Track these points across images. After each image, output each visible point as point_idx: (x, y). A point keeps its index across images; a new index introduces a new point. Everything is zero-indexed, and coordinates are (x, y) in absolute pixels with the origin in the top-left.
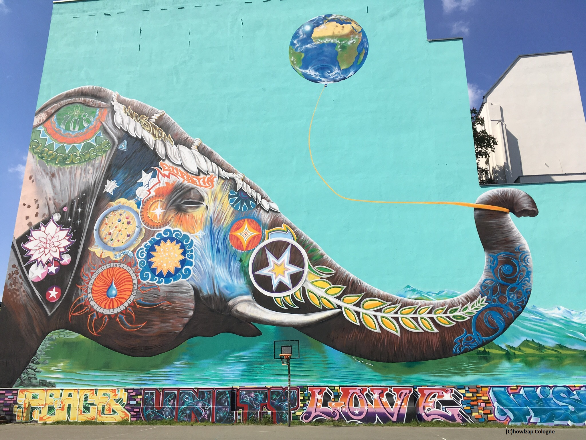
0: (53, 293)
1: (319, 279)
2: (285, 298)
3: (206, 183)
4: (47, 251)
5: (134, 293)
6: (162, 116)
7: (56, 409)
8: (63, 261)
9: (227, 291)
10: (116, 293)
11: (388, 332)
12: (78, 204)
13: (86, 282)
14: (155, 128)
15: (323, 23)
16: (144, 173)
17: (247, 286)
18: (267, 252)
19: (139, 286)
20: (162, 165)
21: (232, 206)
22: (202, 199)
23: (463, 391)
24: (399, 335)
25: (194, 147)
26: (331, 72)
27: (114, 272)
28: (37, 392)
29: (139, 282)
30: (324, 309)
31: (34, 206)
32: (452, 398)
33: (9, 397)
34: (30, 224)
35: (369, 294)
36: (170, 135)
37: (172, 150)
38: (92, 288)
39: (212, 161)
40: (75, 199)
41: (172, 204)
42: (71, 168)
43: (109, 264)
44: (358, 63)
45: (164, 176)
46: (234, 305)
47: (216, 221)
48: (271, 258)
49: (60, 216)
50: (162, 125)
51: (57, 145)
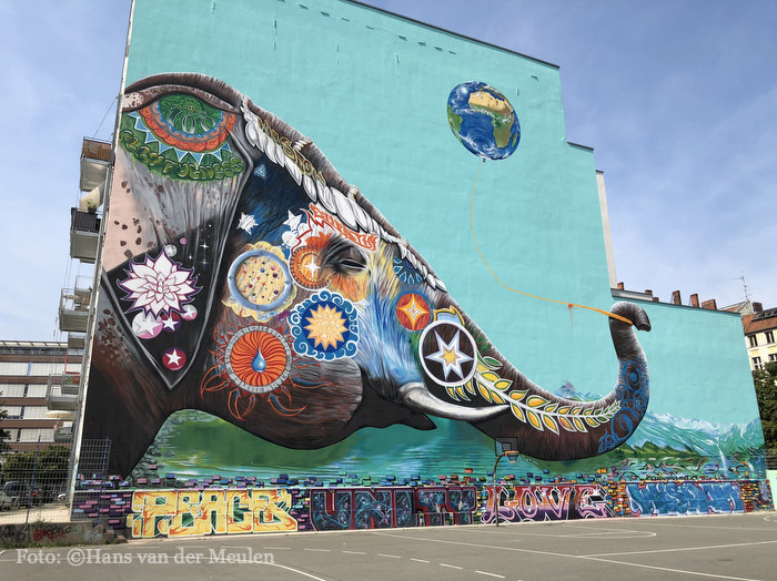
0: (174, 358)
1: (489, 371)
2: (457, 388)
3: (367, 244)
4: (159, 297)
5: (288, 368)
6: (309, 144)
7: (194, 518)
8: (186, 315)
9: (398, 376)
10: (265, 366)
11: (550, 431)
12: (202, 237)
13: (222, 346)
14: (302, 159)
15: (479, 91)
16: (291, 215)
17: (418, 372)
18: (437, 335)
19: (294, 359)
20: (313, 208)
21: (398, 275)
22: (363, 261)
23: (607, 488)
24: (558, 434)
25: (350, 196)
26: (489, 148)
27: (260, 338)
28: (163, 496)
29: (293, 354)
30: (494, 404)
31: (133, 229)
32: (599, 495)
33: (117, 503)
34: (128, 253)
35: (532, 392)
36: (320, 172)
37: (325, 193)
38: (231, 356)
39: (373, 217)
40: (196, 230)
41: (329, 260)
42: (188, 184)
43: (253, 327)
44: (513, 146)
45: (317, 223)
46: (406, 392)
47: (381, 291)
48: (441, 343)
49: (175, 250)
50: (309, 157)
51: (163, 147)
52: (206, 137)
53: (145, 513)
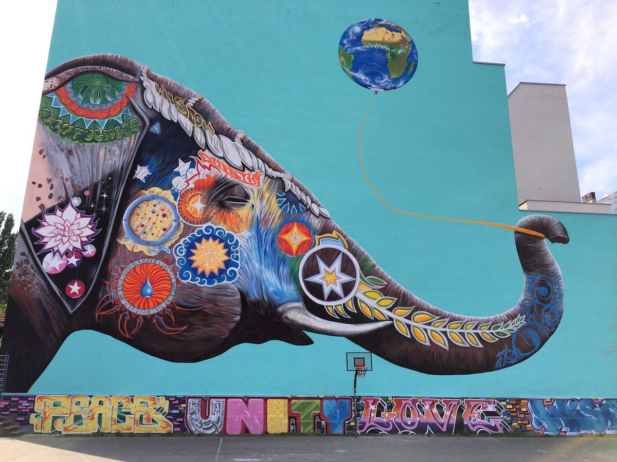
0: (75, 288)
1: (371, 290)
2: (337, 307)
3: (252, 180)
5: (173, 293)
6: (200, 100)
7: (84, 418)
8: (86, 253)
9: (276, 297)
10: (152, 292)
11: (437, 345)
12: (103, 187)
13: (115, 277)
14: (193, 113)
15: (373, 27)
16: (181, 162)
17: (297, 293)
18: (318, 259)
19: (179, 285)
20: (202, 155)
21: (281, 207)
22: (247, 197)
23: (504, 403)
24: (447, 348)
25: (237, 140)
26: (382, 79)
27: (149, 269)
28: (59, 400)
29: (178, 281)
30: (376, 320)
31: (46, 186)
32: (495, 410)
33: (23, 405)
34: (42, 206)
35: (419, 308)
36: (210, 123)
37: (213, 139)
38: (123, 285)
39: (258, 156)
40: (98, 182)
41: (214, 198)
42: (93, 146)
43: (143, 260)
44: (408, 75)
45: (204, 167)
46: (284, 312)
47: (264, 222)
48: (322, 265)
49: (80, 201)
50: (201, 111)
51: (73, 118)
52: (109, 105)
53: (45, 413)
